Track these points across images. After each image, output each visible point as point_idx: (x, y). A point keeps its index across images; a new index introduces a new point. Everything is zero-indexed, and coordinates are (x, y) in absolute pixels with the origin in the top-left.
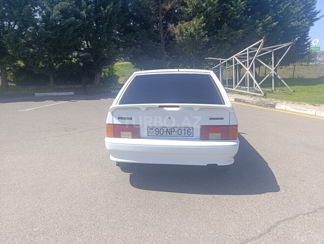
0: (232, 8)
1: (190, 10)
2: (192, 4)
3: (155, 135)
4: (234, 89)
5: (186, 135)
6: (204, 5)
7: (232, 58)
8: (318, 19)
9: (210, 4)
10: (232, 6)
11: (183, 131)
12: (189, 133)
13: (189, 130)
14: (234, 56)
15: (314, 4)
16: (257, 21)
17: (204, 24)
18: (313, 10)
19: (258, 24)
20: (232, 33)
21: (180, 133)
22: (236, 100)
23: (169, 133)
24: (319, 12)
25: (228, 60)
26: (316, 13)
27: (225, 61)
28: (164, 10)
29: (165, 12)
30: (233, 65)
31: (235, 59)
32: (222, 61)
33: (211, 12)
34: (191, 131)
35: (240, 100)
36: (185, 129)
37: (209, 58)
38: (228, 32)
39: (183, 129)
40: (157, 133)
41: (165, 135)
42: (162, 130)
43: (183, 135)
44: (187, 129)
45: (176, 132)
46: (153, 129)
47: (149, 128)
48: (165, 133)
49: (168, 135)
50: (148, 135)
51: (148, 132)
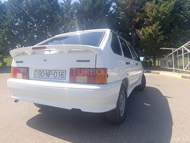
0: (182, 16)
1: (151, 20)
2: (152, 16)
3: (39, 77)
4: (184, 70)
5: (60, 78)
6: (160, 15)
7: (182, 48)
9: (164, 14)
11: (58, 74)
12: (62, 76)
13: (63, 73)
14: (183, 46)
17: (160, 27)
20: (183, 32)
21: (55, 76)
22: (183, 77)
23: (48, 75)
25: (178, 49)
27: (177, 50)
28: (135, 22)
29: (135, 23)
30: (183, 54)
31: (184, 48)
32: (174, 50)
33: (164, 19)
34: (64, 74)
35: (186, 77)
36: (59, 72)
37: (163, 48)
39: (58, 72)
40: (40, 75)
41: (45, 77)
42: (43, 72)
43: (58, 77)
44: (61, 72)
45: (53, 75)
46: (37, 71)
47: (35, 71)
48: (45, 75)
49: (47, 77)
50: (34, 77)
51: (34, 74)
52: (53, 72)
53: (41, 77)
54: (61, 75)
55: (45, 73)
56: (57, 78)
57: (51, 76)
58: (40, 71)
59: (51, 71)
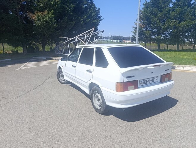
3: (143, 85)
6: (52, 3)
8: (101, 20)
9: (56, 3)
10: (67, 7)
15: (99, 12)
16: (80, 18)
17: (54, 15)
18: (99, 15)
19: (80, 19)
20: (69, 23)
24: (101, 17)
25: (73, 38)
26: (100, 17)
27: (71, 39)
33: (57, 8)
37: (62, 37)
38: (67, 22)
39: (154, 78)
41: (147, 83)
43: (154, 82)
44: (156, 78)
47: (140, 81)
48: (147, 82)
49: (149, 83)
50: (140, 86)
51: (140, 83)
52: (152, 79)
53: (145, 84)
54: (156, 79)
55: (147, 81)
57: (151, 82)
59: (150, 79)
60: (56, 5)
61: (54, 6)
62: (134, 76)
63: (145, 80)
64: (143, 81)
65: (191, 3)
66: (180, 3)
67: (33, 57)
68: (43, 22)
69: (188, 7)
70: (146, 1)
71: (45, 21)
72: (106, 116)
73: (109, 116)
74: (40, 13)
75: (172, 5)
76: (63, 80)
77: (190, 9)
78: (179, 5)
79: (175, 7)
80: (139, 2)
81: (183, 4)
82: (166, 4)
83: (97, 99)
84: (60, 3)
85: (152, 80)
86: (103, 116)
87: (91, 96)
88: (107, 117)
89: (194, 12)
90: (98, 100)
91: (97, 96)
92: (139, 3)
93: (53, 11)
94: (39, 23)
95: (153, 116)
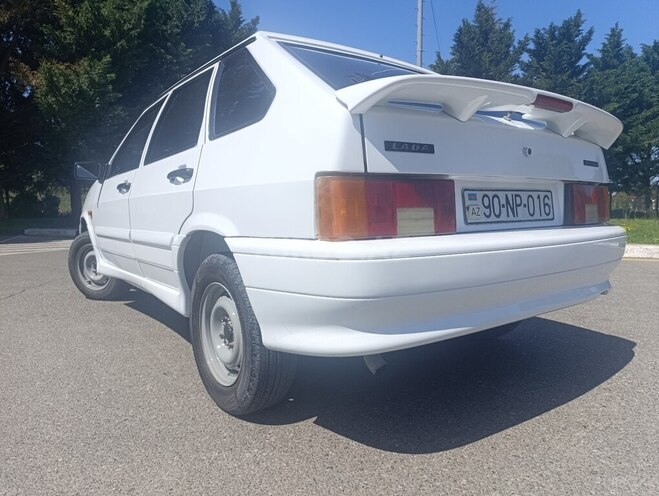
5: (543, 215)
9: (122, 35)
11: (536, 202)
12: (547, 209)
13: (546, 200)
17: (114, 76)
21: (531, 211)
23: (512, 210)
33: (124, 51)
34: (550, 203)
39: (535, 196)
40: (487, 211)
41: (503, 217)
42: (496, 199)
43: (538, 216)
44: (542, 195)
45: (525, 206)
46: (475, 195)
47: (466, 193)
48: (504, 210)
49: (511, 218)
50: (467, 223)
51: (466, 209)
52: (524, 197)
53: (493, 218)
54: (545, 205)
55: (503, 202)
56: (536, 217)
57: (522, 212)
58: (485, 196)
59: (517, 192)
60: (123, 41)
61: (115, 44)
62: (429, 149)
63: (491, 194)
64: (480, 195)
65: (578, 64)
66: (545, 64)
67: (26, 231)
68: (71, 96)
69: (571, 77)
70: (439, 56)
71: (74, 91)
72: (271, 429)
73: (289, 427)
74: (62, 67)
75: (522, 70)
76: (98, 283)
77: (579, 81)
78: (545, 70)
79: (532, 77)
80: (419, 54)
81: (556, 68)
82: (502, 66)
83: (222, 332)
84: (139, 33)
85: (525, 202)
86: (251, 425)
87: (191, 320)
88: (274, 432)
89: (592, 89)
90: (228, 336)
91: (222, 314)
92: (419, 57)
93: (108, 58)
94: (51, 99)
95: (545, 416)
